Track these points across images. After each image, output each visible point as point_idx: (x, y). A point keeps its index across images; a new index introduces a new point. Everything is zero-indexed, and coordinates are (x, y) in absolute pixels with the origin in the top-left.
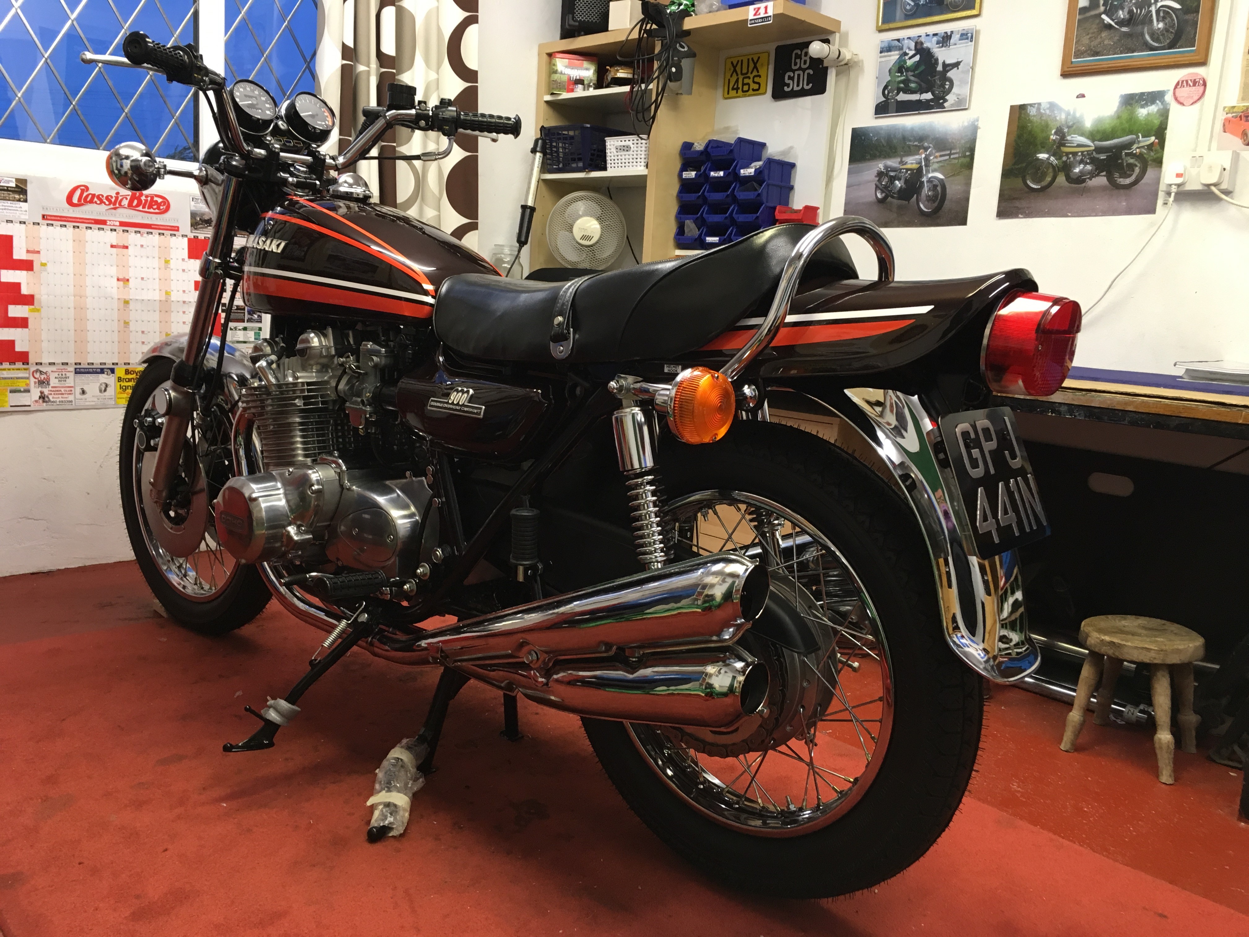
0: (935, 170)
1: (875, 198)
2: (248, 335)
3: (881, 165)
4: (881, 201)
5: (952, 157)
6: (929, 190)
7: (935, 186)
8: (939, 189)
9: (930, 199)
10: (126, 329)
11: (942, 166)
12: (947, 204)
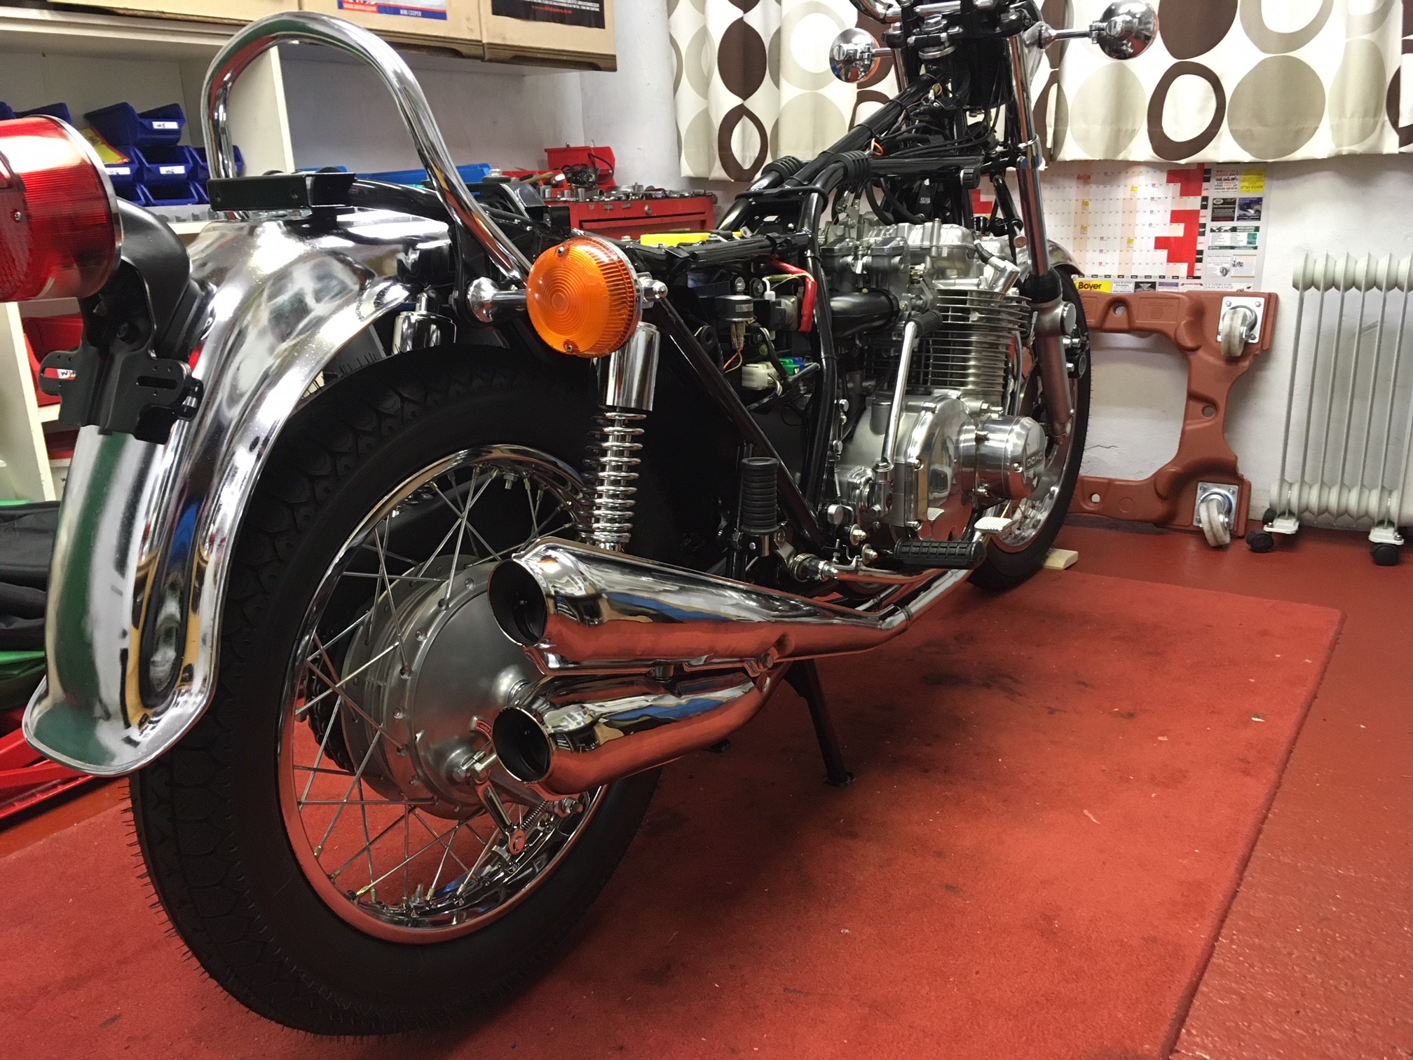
2: (1239, 238)
10: (1082, 235)
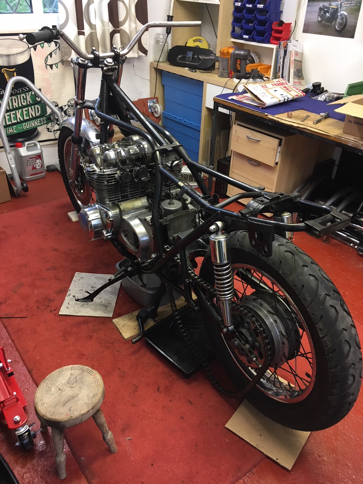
0: (343, 11)
1: (317, 20)
3: (321, 4)
4: (320, 22)
5: (352, 5)
6: (340, 20)
7: (343, 18)
8: (344, 19)
9: (340, 24)
11: (346, 9)
12: (347, 27)
